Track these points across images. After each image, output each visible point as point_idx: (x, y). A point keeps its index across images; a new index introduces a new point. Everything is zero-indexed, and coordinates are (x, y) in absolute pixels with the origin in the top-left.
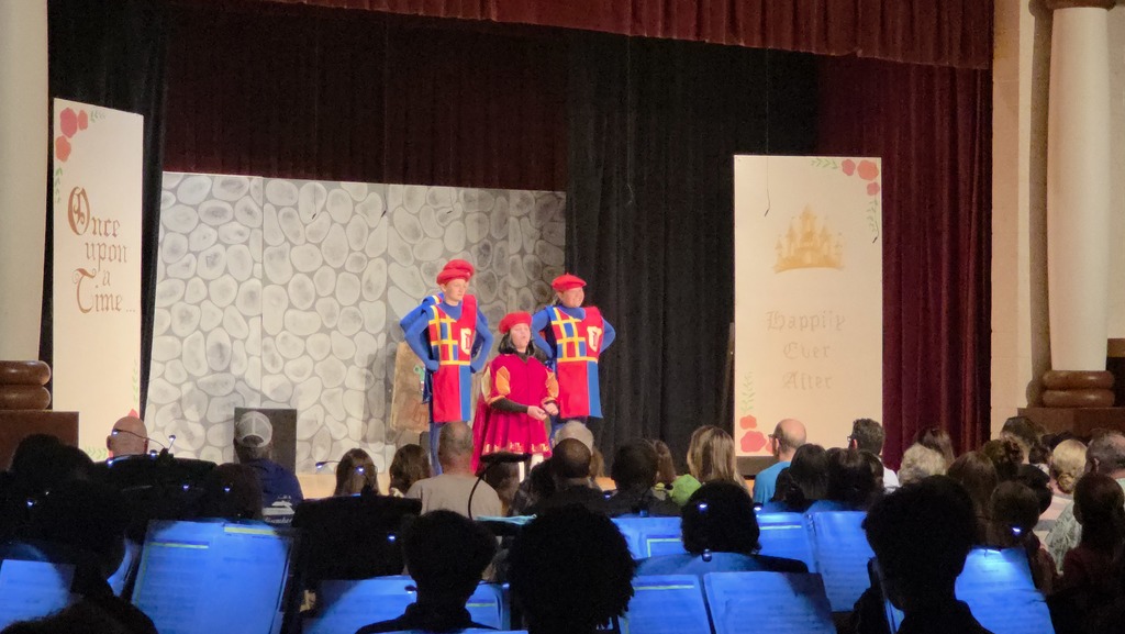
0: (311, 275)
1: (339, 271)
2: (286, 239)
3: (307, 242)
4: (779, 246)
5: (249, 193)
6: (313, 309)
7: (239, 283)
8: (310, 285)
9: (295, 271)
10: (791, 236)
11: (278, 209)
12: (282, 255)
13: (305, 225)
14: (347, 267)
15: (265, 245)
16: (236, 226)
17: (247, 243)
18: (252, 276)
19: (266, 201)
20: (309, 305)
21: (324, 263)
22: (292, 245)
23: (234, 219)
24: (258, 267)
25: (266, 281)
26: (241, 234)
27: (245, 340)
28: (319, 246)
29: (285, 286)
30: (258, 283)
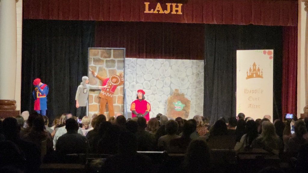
0: (149, 81)
1: (157, 80)
2: (143, 73)
3: (148, 73)
4: (247, 73)
5: (132, 62)
6: (150, 89)
7: (130, 83)
8: (149, 83)
9: (145, 80)
10: (250, 70)
11: (140, 66)
12: (141, 76)
13: (148, 69)
14: (159, 79)
15: (137, 74)
16: (129, 70)
17: (132, 74)
18: (133, 81)
19: (137, 64)
20: (149, 88)
21: (153, 78)
22: (144, 74)
23: (129, 68)
24: (135, 79)
25: (137, 83)
26: (130, 72)
27: (131, 96)
28: (151, 74)
29: (142, 84)
30: (135, 83)
